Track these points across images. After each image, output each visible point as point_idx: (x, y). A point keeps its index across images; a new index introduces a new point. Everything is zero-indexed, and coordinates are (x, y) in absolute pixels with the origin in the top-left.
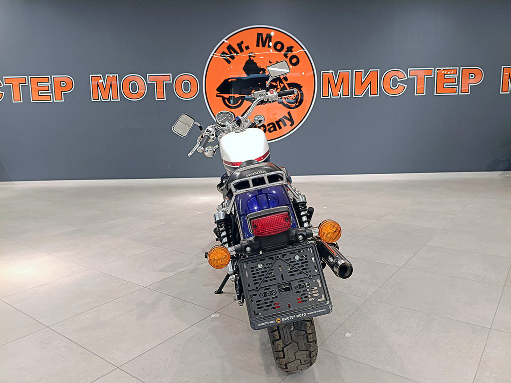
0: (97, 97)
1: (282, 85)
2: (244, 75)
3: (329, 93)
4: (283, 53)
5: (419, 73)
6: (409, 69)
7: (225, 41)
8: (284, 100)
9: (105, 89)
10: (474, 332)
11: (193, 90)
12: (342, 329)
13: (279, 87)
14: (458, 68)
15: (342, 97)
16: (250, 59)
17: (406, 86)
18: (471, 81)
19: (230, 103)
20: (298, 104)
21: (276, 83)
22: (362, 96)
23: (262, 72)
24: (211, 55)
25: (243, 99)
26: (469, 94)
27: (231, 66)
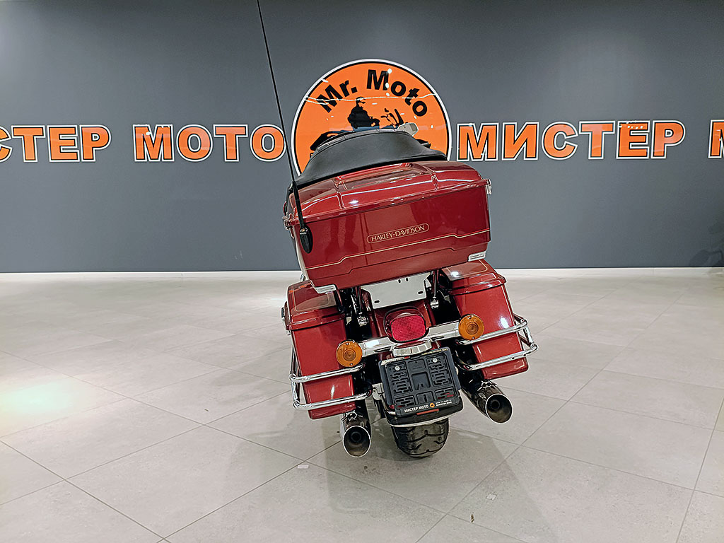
0: (144, 155)
2: (350, 128)
4: (404, 97)
5: (594, 129)
6: (580, 122)
7: (324, 80)
9: (153, 144)
10: (670, 495)
11: (277, 148)
12: (483, 488)
14: (649, 122)
15: (486, 160)
16: (358, 105)
17: (576, 146)
18: (667, 140)
22: (514, 159)
23: (374, 124)
24: (304, 99)
26: (665, 157)
27: (332, 115)
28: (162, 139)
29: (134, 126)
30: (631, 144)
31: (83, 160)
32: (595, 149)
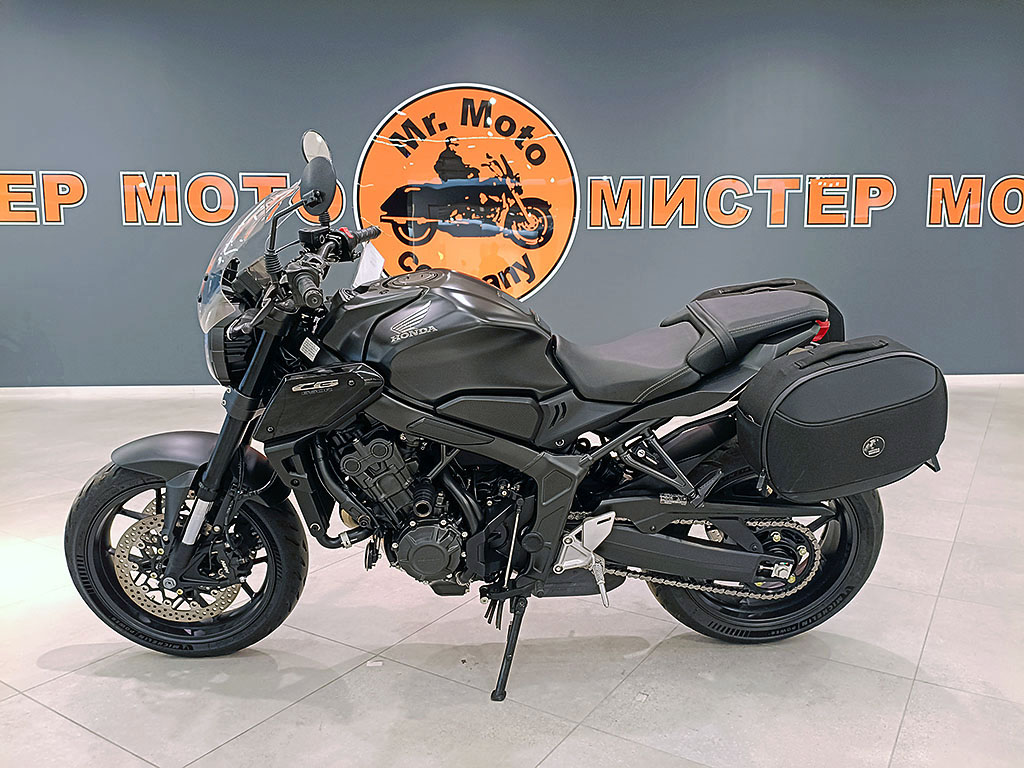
0: (135, 217)
1: (512, 202)
2: (436, 181)
3: (602, 218)
4: (513, 138)
5: (775, 186)
6: (756, 177)
7: (399, 113)
8: (515, 232)
9: (151, 201)
10: (883, 687)
12: (629, 685)
13: (505, 205)
14: (848, 176)
15: (628, 227)
16: (448, 148)
17: (750, 209)
18: (872, 202)
19: (407, 234)
20: (542, 239)
21: (501, 198)
22: (666, 227)
23: (472, 175)
24: (371, 139)
25: (434, 227)
26: (869, 225)
27: (410, 161)
28: (164, 194)
29: (122, 173)
30: (824, 207)
31: (44, 223)
32: (775, 214)
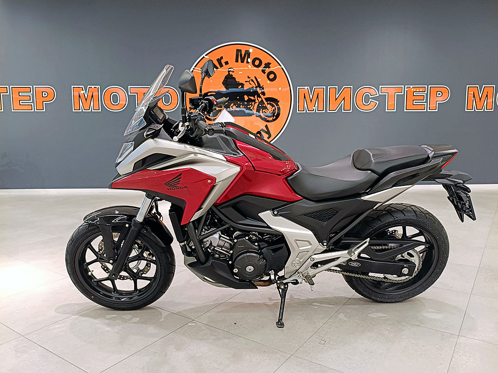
0: (78, 107)
1: (260, 99)
2: (223, 89)
3: (304, 107)
4: (261, 68)
5: (390, 91)
6: (380, 87)
7: (205, 56)
8: (261, 114)
9: (86, 100)
10: (443, 339)
11: (174, 103)
12: (316, 336)
13: (257, 101)
14: (426, 86)
15: (317, 112)
16: (229, 73)
17: (378, 102)
18: (438, 99)
20: (275, 117)
21: (254, 98)
22: (336, 111)
23: (241, 86)
24: (192, 69)
26: (437, 110)
27: (211, 80)
28: (92, 96)
29: (72, 86)
30: (414, 101)
31: (36, 111)
